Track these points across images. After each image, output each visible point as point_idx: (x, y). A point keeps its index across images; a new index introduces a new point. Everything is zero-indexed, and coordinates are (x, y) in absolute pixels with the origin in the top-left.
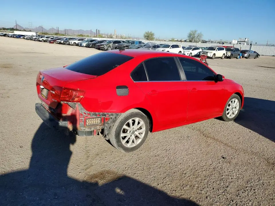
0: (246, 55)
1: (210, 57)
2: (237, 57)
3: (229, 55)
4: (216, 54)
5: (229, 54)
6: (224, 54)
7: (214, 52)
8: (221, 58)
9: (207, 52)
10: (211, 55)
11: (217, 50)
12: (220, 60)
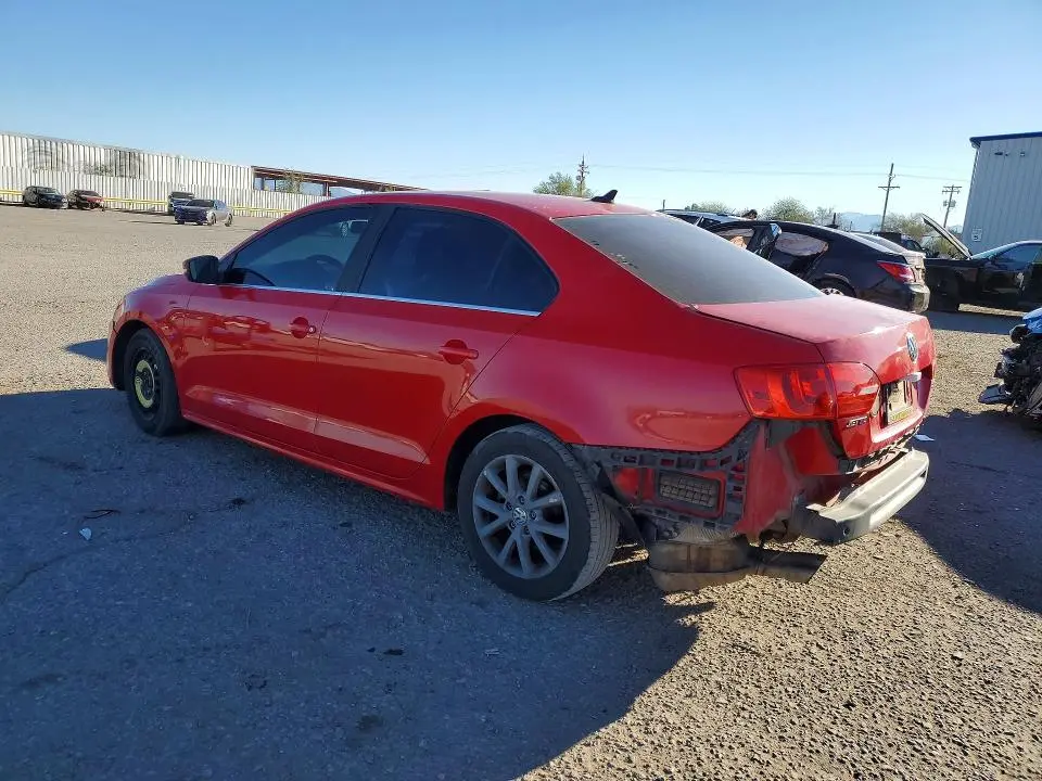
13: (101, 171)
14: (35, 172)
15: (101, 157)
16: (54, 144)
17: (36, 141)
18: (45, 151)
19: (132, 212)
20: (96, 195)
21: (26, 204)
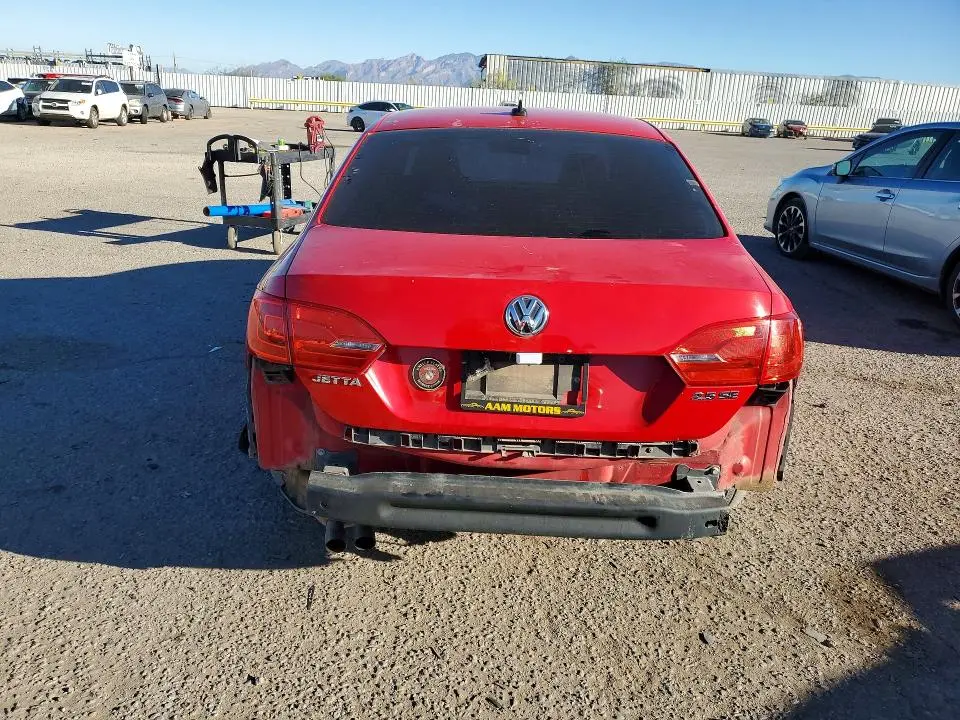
0: (181, 108)
1: (81, 120)
2: (162, 115)
3: (138, 109)
4: (99, 108)
5: (136, 105)
6: (124, 106)
7: (90, 99)
8: (117, 122)
9: (66, 101)
10: (82, 113)
11: (100, 91)
12: (115, 128)
13: (816, 101)
14: (758, 105)
15: (818, 88)
16: (780, 79)
17: (766, 78)
18: (771, 87)
19: (837, 140)
20: (803, 124)
21: (743, 135)
